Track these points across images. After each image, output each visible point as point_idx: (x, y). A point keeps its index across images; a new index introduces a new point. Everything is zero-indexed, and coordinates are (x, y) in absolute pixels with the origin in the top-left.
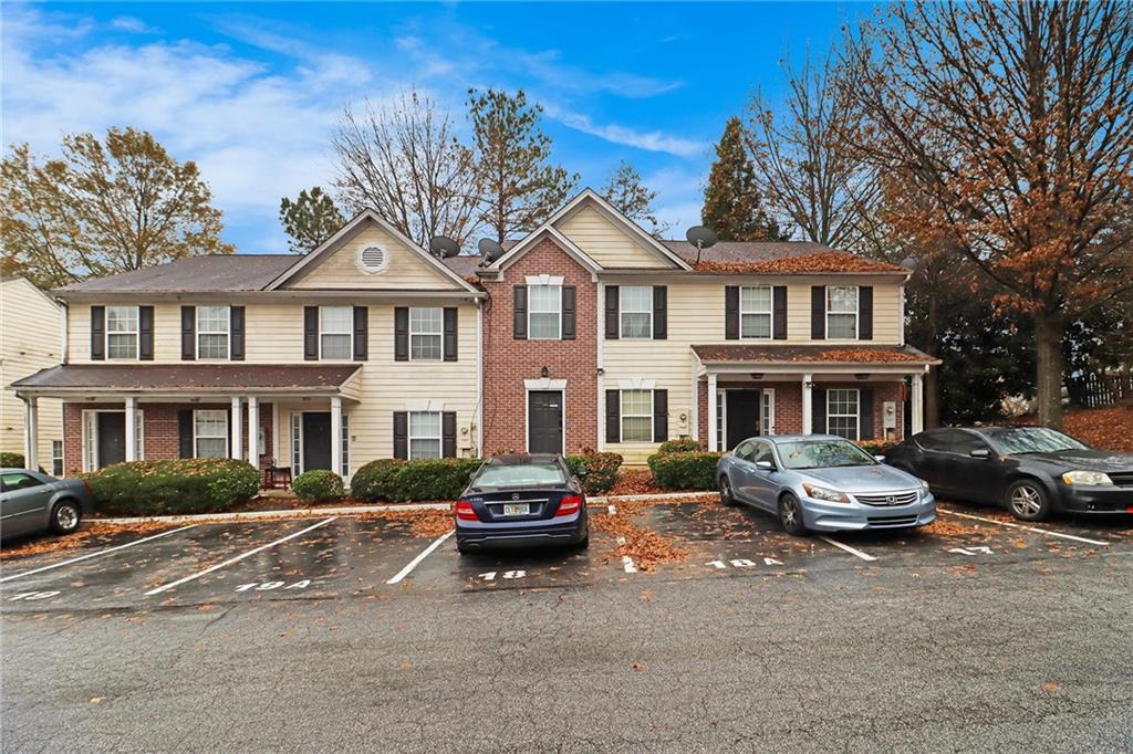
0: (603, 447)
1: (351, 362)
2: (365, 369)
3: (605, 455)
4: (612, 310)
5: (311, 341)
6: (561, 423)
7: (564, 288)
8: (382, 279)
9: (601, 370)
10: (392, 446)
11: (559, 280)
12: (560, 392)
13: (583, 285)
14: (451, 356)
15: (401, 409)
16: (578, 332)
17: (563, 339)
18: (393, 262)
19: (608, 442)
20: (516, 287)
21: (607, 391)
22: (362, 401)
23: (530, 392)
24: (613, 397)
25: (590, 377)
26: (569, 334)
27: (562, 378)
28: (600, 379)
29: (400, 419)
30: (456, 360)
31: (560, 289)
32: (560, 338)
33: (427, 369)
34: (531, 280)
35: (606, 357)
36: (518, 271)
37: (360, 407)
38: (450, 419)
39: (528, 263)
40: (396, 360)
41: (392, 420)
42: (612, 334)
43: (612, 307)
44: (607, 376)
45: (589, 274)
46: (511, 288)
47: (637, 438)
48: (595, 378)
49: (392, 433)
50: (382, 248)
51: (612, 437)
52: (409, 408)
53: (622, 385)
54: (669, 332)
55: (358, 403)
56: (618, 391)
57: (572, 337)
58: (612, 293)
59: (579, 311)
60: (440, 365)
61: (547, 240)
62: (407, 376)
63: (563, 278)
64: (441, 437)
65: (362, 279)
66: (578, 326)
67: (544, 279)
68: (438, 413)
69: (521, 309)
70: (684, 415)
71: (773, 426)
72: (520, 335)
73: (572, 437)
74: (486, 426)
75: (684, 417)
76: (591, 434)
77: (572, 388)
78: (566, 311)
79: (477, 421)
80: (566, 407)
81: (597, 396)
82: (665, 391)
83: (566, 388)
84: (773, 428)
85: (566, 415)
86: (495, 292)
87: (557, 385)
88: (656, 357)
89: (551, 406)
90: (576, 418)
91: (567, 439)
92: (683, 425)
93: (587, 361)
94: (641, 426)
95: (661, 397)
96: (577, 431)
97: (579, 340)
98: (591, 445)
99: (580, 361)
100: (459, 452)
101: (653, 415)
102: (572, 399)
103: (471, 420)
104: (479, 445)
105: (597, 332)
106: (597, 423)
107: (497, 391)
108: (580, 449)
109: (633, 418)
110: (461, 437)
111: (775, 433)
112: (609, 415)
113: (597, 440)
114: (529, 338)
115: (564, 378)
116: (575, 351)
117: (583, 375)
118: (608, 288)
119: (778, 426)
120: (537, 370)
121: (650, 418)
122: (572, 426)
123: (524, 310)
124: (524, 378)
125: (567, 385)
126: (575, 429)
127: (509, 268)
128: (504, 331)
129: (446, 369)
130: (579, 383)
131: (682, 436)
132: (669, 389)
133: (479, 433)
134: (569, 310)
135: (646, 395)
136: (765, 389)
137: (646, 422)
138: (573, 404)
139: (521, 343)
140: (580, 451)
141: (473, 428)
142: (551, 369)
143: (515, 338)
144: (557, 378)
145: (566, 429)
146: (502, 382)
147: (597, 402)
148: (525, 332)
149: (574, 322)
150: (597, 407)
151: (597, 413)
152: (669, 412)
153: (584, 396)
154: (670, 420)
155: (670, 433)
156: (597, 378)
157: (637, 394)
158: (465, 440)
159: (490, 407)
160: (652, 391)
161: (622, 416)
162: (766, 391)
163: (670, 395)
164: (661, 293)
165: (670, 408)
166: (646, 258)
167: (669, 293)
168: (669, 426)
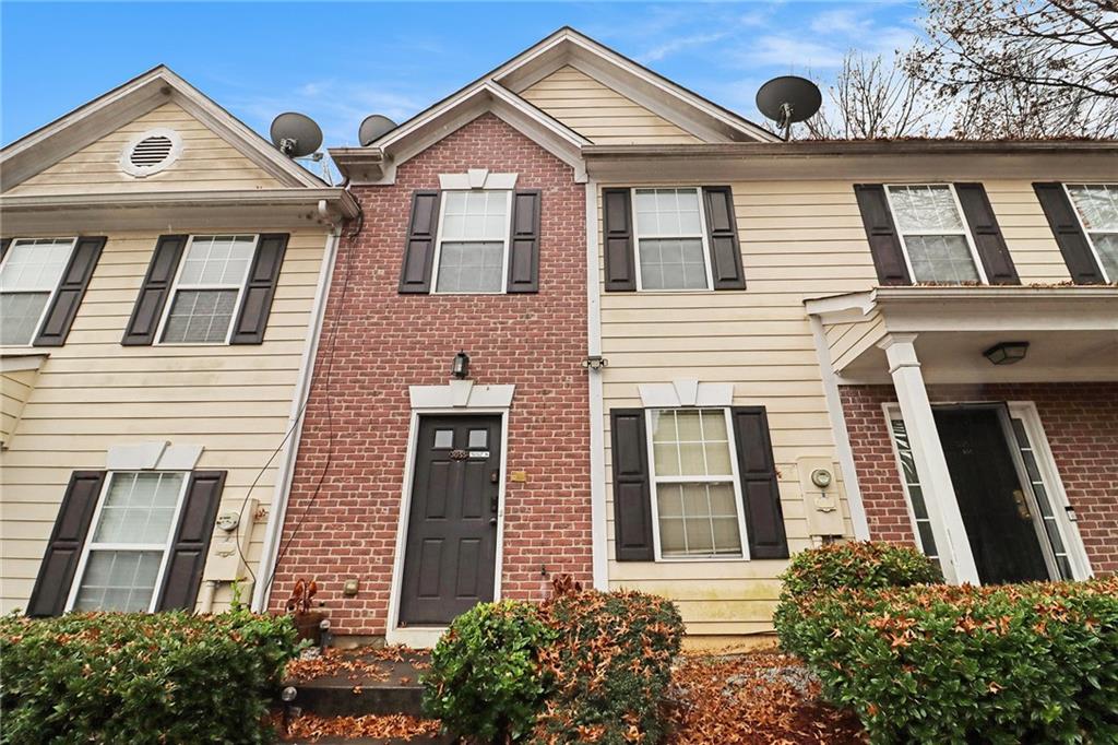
0: (608, 575)
3: (618, 603)
4: (618, 235)
6: (495, 502)
7: (517, 195)
9: (599, 358)
11: (509, 180)
12: (498, 417)
13: (556, 189)
14: (249, 335)
16: (545, 277)
17: (509, 293)
19: (620, 559)
20: (418, 195)
21: (616, 414)
23: (424, 418)
24: (628, 425)
25: (571, 379)
26: (524, 283)
27: (502, 381)
28: (595, 382)
31: (510, 194)
32: (504, 291)
34: (447, 181)
35: (609, 331)
36: (429, 169)
39: (448, 153)
42: (620, 281)
43: (618, 226)
44: (612, 375)
45: (569, 169)
46: (406, 196)
47: (701, 546)
48: (583, 380)
50: (173, 136)
51: (634, 544)
53: (651, 397)
54: (748, 274)
56: (642, 410)
57: (529, 287)
58: (618, 202)
59: (547, 235)
61: (488, 115)
63: (515, 176)
64: (168, 547)
66: (545, 266)
67: (476, 176)
69: (423, 236)
70: (823, 473)
71: (1068, 505)
72: (414, 285)
73: (521, 543)
74: (296, 512)
75: (823, 480)
76: (572, 534)
77: (524, 406)
78: (518, 237)
79: (273, 498)
80: (509, 457)
81: (588, 428)
82: (760, 412)
83: (511, 407)
84: (1068, 509)
85: (508, 479)
86: (373, 204)
87: (493, 397)
88: (725, 329)
89: (472, 454)
90: (533, 488)
91: (506, 552)
92: (826, 503)
93: (562, 341)
94: (708, 509)
95: (751, 424)
96: (536, 527)
97: (546, 294)
98: (575, 568)
99: (545, 341)
100: (205, 592)
101: (735, 478)
102: (525, 434)
103: (257, 494)
104: (261, 572)
105: (586, 277)
106: (589, 502)
107: (342, 415)
108: (543, 583)
109: (684, 485)
110: (218, 542)
111: (1080, 526)
112: (620, 477)
113: (590, 551)
114: (432, 291)
115: (510, 381)
116: (535, 319)
117: (555, 373)
118: (608, 193)
119: (1078, 504)
120: (443, 362)
121: (731, 483)
122: (523, 511)
123: (428, 237)
124: (411, 382)
125: (514, 399)
126: (532, 519)
127: (409, 162)
128: (379, 277)
129: (229, 363)
130: (545, 393)
131: (826, 538)
132: (770, 405)
133: (269, 534)
134: (525, 236)
135: (713, 421)
136: (1010, 403)
137: (720, 495)
138: (525, 449)
139: (414, 301)
140: (543, 590)
141: (258, 518)
142: (479, 361)
143: (400, 293)
144: (492, 381)
145: (506, 519)
146: (356, 394)
147: (588, 441)
148: (425, 281)
149: (535, 259)
150: (588, 456)
151: (589, 471)
152: (779, 468)
153: (553, 428)
154: (785, 490)
155: (791, 529)
156: (587, 380)
157: (689, 421)
158: (226, 555)
159: (316, 459)
160: (728, 412)
161: (654, 480)
162: (1016, 409)
163: (772, 421)
164: (720, 199)
165: (777, 456)
166: (681, 141)
167: (736, 200)
168: (786, 508)
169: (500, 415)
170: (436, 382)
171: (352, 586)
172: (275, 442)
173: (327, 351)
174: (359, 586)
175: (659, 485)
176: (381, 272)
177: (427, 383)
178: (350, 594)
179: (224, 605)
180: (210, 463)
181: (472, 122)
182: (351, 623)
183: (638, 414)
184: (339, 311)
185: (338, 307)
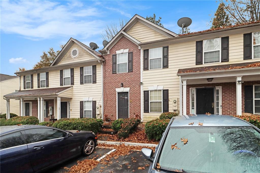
0: (143, 114)
1: (70, 86)
2: (74, 88)
4: (146, 59)
5: (61, 80)
6: (128, 104)
7: (129, 53)
8: (77, 59)
9: (142, 83)
11: (127, 51)
13: (135, 51)
14: (95, 82)
15: (82, 100)
16: (134, 69)
17: (128, 72)
18: (80, 53)
19: (144, 112)
20: (113, 55)
21: (144, 91)
22: (73, 98)
23: (118, 93)
24: (146, 93)
25: (138, 86)
27: (128, 87)
29: (82, 103)
30: (96, 83)
32: (127, 72)
33: (88, 86)
34: (118, 52)
35: (144, 77)
36: (114, 50)
38: (94, 103)
39: (117, 46)
40: (81, 84)
42: (146, 68)
43: (146, 57)
44: (144, 85)
45: (138, 46)
46: (111, 56)
47: (156, 111)
50: (77, 50)
51: (146, 111)
52: (84, 100)
53: (150, 89)
54: (169, 65)
55: (71, 99)
57: (131, 71)
58: (146, 52)
59: (134, 61)
60: (92, 85)
61: (123, 37)
62: (83, 89)
63: (128, 49)
64: (92, 110)
65: (72, 60)
66: (134, 67)
67: (122, 51)
68: (91, 101)
70: (175, 100)
72: (114, 72)
73: (132, 110)
74: (105, 106)
75: (175, 102)
76: (138, 109)
77: (131, 91)
78: (129, 61)
79: (102, 104)
80: (130, 98)
81: (140, 94)
82: (168, 90)
83: (129, 91)
84: (221, 106)
85: (130, 101)
86: (107, 58)
87: (127, 90)
88: (163, 76)
89: (125, 98)
90: (133, 102)
91: (130, 111)
92: (175, 105)
93: (137, 80)
94: (157, 106)
95: (166, 93)
96: (133, 108)
97: (134, 72)
98: (138, 113)
99: (134, 80)
100: (97, 115)
102: (132, 95)
103: (100, 104)
104: (102, 113)
105: (140, 68)
106: (140, 105)
107: (108, 93)
108: (135, 115)
109: (154, 102)
110: (97, 110)
111: (222, 109)
112: (145, 101)
113: (140, 111)
114: (117, 73)
115: (129, 87)
116: (132, 76)
117: (136, 85)
118: (144, 51)
119: (223, 105)
120: (120, 84)
121: (161, 102)
122: (132, 106)
123: (115, 63)
124: (116, 88)
125: (130, 90)
126: (133, 107)
127: (111, 49)
128: (109, 71)
129: (93, 86)
130: (134, 88)
131: (174, 110)
132: (169, 89)
133: (102, 108)
134: (130, 61)
135: (160, 92)
137: (160, 104)
138: (132, 97)
139: (114, 75)
140: (134, 116)
141: (101, 107)
142: (125, 84)
143: (113, 74)
144: (126, 87)
145: (130, 107)
146: (109, 90)
147: (140, 96)
148: (116, 71)
149: (132, 65)
150: (140, 98)
151: (140, 100)
152: (169, 99)
153: (136, 94)
154: (170, 103)
155: (170, 109)
156: (140, 86)
157: (156, 92)
158: (98, 111)
159: (106, 99)
160: (162, 90)
161: (150, 101)
162: (217, 88)
163: (169, 92)
164: (166, 49)
165: (169, 97)
166: (160, 36)
167: (169, 49)
168: (169, 106)
169: (128, 92)
170: (119, 88)
171: (112, 115)
172: (100, 97)
173: (104, 84)
174: (113, 115)
175: (150, 102)
176: (110, 70)
177: (118, 88)
178: (112, 116)
179: (99, 117)
180: (94, 100)
181: (120, 39)
182: (113, 119)
183: (148, 91)
185: (104, 77)
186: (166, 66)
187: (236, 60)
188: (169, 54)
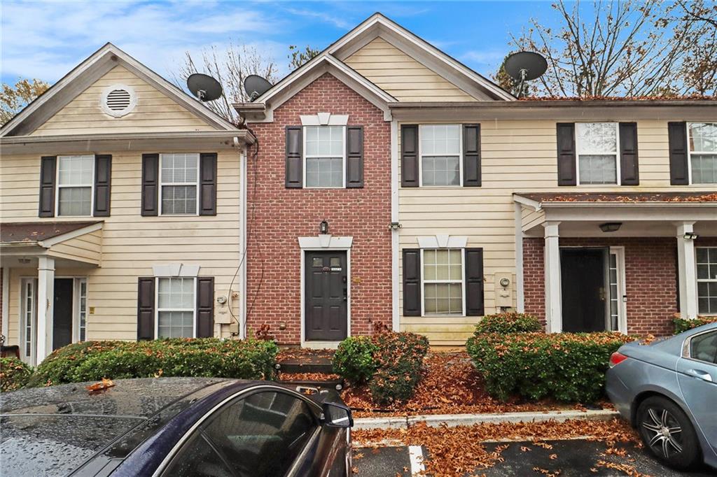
0: (400, 323)
1: (90, 218)
2: (107, 227)
3: (402, 336)
4: (410, 153)
5: (47, 194)
6: (346, 290)
7: (349, 129)
8: (128, 123)
9: (397, 224)
10: (135, 320)
11: (343, 119)
13: (372, 125)
14: (209, 210)
15: (147, 274)
16: (367, 179)
17: (347, 188)
18: (143, 105)
19: (405, 315)
20: (288, 129)
21: (405, 251)
22: (103, 264)
23: (307, 253)
24: (412, 258)
25: (382, 234)
26: (355, 182)
27: (346, 235)
28: (395, 236)
29: (146, 287)
30: (215, 214)
31: (344, 128)
32: (344, 187)
33: (180, 225)
34: (306, 120)
35: (403, 209)
36: (292, 110)
37: (100, 272)
38: (206, 286)
41: (136, 287)
42: (410, 181)
43: (409, 148)
44: (403, 232)
45: (381, 112)
47: (443, 310)
48: (388, 234)
49: (135, 304)
50: (129, 89)
51: (412, 308)
52: (157, 273)
53: (424, 243)
54: (483, 177)
55: (96, 266)
56: (417, 251)
57: (358, 185)
58: (410, 132)
59: (367, 154)
60: (195, 220)
61: (327, 75)
62: (156, 233)
63: (347, 117)
64: (194, 310)
65: (105, 124)
66: (367, 172)
67: (324, 117)
68: (192, 279)
69: (295, 155)
70: (506, 280)
71: (625, 294)
72: (293, 182)
73: (359, 308)
74: (251, 295)
75: (505, 283)
76: (383, 305)
77: (358, 247)
78: (351, 155)
79: (241, 289)
80: (352, 271)
81: (391, 257)
82: (480, 251)
83: (352, 247)
84: (624, 296)
85: (351, 281)
86: (263, 134)
87: (344, 242)
88: (467, 208)
89: (333, 269)
90: (364, 284)
91: (352, 312)
92: (505, 293)
93: (378, 214)
94: (450, 295)
95: (474, 257)
96: (366, 302)
97: (368, 188)
98: (383, 319)
99: (368, 214)
100: (217, 329)
101: (463, 281)
102: (359, 261)
103: (234, 288)
104: (241, 320)
105: (390, 178)
106: (391, 291)
107: (265, 251)
108: (370, 325)
109: (438, 284)
110: (218, 309)
111: (627, 304)
112: (407, 280)
113: (391, 312)
114: (304, 187)
115: (350, 235)
116: (362, 202)
117: (374, 231)
118: (404, 128)
119: (630, 295)
120: (315, 225)
121: (461, 284)
122: (359, 295)
123: (299, 155)
124: (299, 235)
125: (353, 243)
126: (364, 298)
127: (280, 107)
128: (273, 179)
129: (202, 225)
130: (368, 240)
131: (503, 308)
132: (485, 247)
133: (241, 303)
134: (355, 154)
135: (455, 255)
136: (611, 247)
137: (455, 289)
138: (360, 267)
139: (295, 192)
140: (370, 327)
141: (235, 298)
142: (333, 224)
143: (287, 188)
144: (340, 234)
145: (351, 298)
146: (271, 241)
147: (391, 264)
148: (300, 181)
149: (361, 168)
150: (391, 271)
151: (391, 278)
152: (485, 277)
153: (374, 257)
154: (486, 287)
155: (486, 303)
156: (391, 234)
157: (443, 255)
158: (223, 313)
159: (256, 271)
160: (463, 251)
161: (423, 282)
162: (614, 250)
163: (485, 255)
164: (472, 132)
165: (486, 271)
166: (453, 93)
167: (483, 133)
168: (486, 295)
169: (346, 251)
170: (312, 235)
171: (283, 325)
172: (236, 264)
173: (252, 220)
174: (286, 326)
175: (425, 284)
176: (274, 176)
177: (307, 235)
178: (282, 329)
179: (227, 335)
180: (205, 274)
182: (285, 340)
184: (255, 198)
185: (253, 197)
186: (473, 179)
187: (654, 183)
188: (483, 147)
